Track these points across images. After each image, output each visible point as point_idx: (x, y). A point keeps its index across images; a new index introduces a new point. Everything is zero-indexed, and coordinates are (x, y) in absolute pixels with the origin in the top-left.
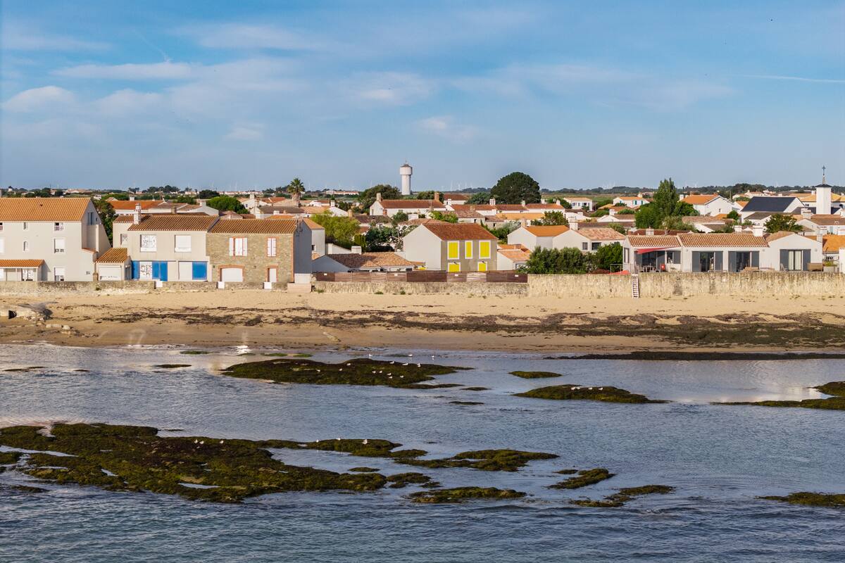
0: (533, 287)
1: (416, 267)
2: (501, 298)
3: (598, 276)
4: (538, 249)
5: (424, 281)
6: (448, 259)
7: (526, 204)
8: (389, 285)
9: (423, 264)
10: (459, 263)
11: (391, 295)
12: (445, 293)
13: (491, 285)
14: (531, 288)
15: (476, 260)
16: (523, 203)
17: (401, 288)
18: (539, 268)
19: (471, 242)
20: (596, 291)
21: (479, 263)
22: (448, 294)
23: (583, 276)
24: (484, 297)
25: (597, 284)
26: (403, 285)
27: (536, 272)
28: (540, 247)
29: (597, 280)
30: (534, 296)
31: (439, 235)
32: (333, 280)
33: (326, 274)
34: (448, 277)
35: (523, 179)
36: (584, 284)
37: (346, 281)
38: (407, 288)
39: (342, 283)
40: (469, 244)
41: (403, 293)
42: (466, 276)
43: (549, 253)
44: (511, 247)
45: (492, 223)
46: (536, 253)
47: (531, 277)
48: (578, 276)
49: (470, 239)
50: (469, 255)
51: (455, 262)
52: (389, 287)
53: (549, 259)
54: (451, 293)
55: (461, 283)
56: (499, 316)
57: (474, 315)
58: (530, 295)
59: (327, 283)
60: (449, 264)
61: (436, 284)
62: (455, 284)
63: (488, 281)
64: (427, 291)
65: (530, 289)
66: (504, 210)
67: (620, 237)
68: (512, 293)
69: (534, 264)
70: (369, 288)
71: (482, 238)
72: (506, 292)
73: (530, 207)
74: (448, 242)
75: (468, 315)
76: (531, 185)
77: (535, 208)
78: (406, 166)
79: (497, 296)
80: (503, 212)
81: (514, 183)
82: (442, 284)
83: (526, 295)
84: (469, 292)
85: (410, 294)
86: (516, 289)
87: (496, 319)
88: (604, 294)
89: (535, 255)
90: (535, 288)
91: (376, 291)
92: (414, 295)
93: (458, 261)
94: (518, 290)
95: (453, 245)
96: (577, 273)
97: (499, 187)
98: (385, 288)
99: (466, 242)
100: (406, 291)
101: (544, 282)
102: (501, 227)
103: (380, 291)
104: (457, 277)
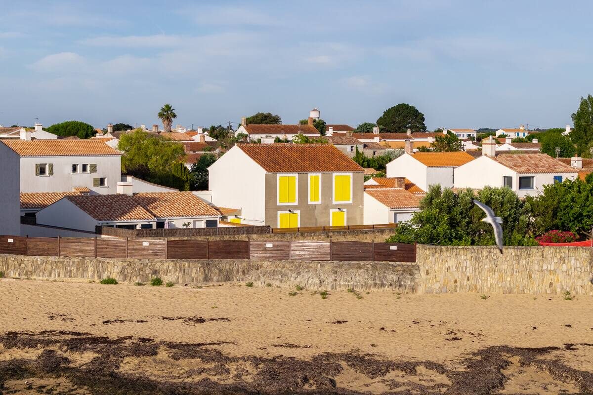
0: (427, 273)
1: (223, 218)
2: (359, 297)
3: (565, 250)
4: (436, 191)
5: (203, 257)
6: (279, 204)
7: (411, 133)
8: (130, 265)
9: (237, 213)
10: (298, 212)
11: (132, 287)
12: (243, 284)
13: (341, 267)
14: (423, 274)
15: (327, 207)
16: (409, 132)
17: (155, 272)
18: (440, 229)
19: (319, 175)
20: (561, 281)
21: (331, 211)
22: (251, 285)
23: (534, 250)
24: (324, 295)
25: (564, 267)
26: (158, 266)
27: (432, 240)
28: (439, 188)
29: (562, 260)
30: (429, 292)
31: (263, 164)
32: (25, 253)
33: (10, 240)
34: (252, 248)
35: (408, 111)
36: (536, 267)
37: (48, 255)
38: (167, 272)
39: (39, 259)
40: (315, 178)
41: (158, 282)
42: (289, 246)
43: (456, 197)
44: (391, 182)
45: (371, 151)
46: (432, 199)
47: (422, 252)
48: (523, 251)
49: (316, 170)
50: (315, 199)
51: (290, 210)
52: (129, 270)
53: (457, 210)
54: (258, 284)
55: (277, 262)
56: (348, 357)
57: (287, 353)
58: (421, 290)
59: (12, 258)
60: (279, 213)
61: (225, 264)
62: (266, 264)
63: (332, 259)
64: (206, 279)
65: (421, 276)
66: (389, 138)
67: (562, 169)
68: (382, 285)
69: (428, 220)
70: (90, 269)
71: (339, 169)
72: (370, 282)
73: (416, 136)
74: (279, 176)
75: (275, 352)
76: (417, 116)
77: (421, 137)
78: (316, 110)
79: (352, 291)
80: (387, 141)
81: (399, 115)
82: (239, 264)
83: (413, 289)
84: (293, 281)
85: (171, 285)
86: (391, 277)
87: (338, 369)
88: (580, 290)
89: (429, 201)
90: (431, 276)
91: (105, 277)
92: (179, 288)
93: (296, 207)
94: (395, 278)
95: (288, 181)
96: (520, 243)
97: (385, 118)
98: (122, 272)
99: (311, 175)
100: (166, 279)
101: (452, 262)
102: (382, 155)
103: (113, 276)
104: (271, 250)
